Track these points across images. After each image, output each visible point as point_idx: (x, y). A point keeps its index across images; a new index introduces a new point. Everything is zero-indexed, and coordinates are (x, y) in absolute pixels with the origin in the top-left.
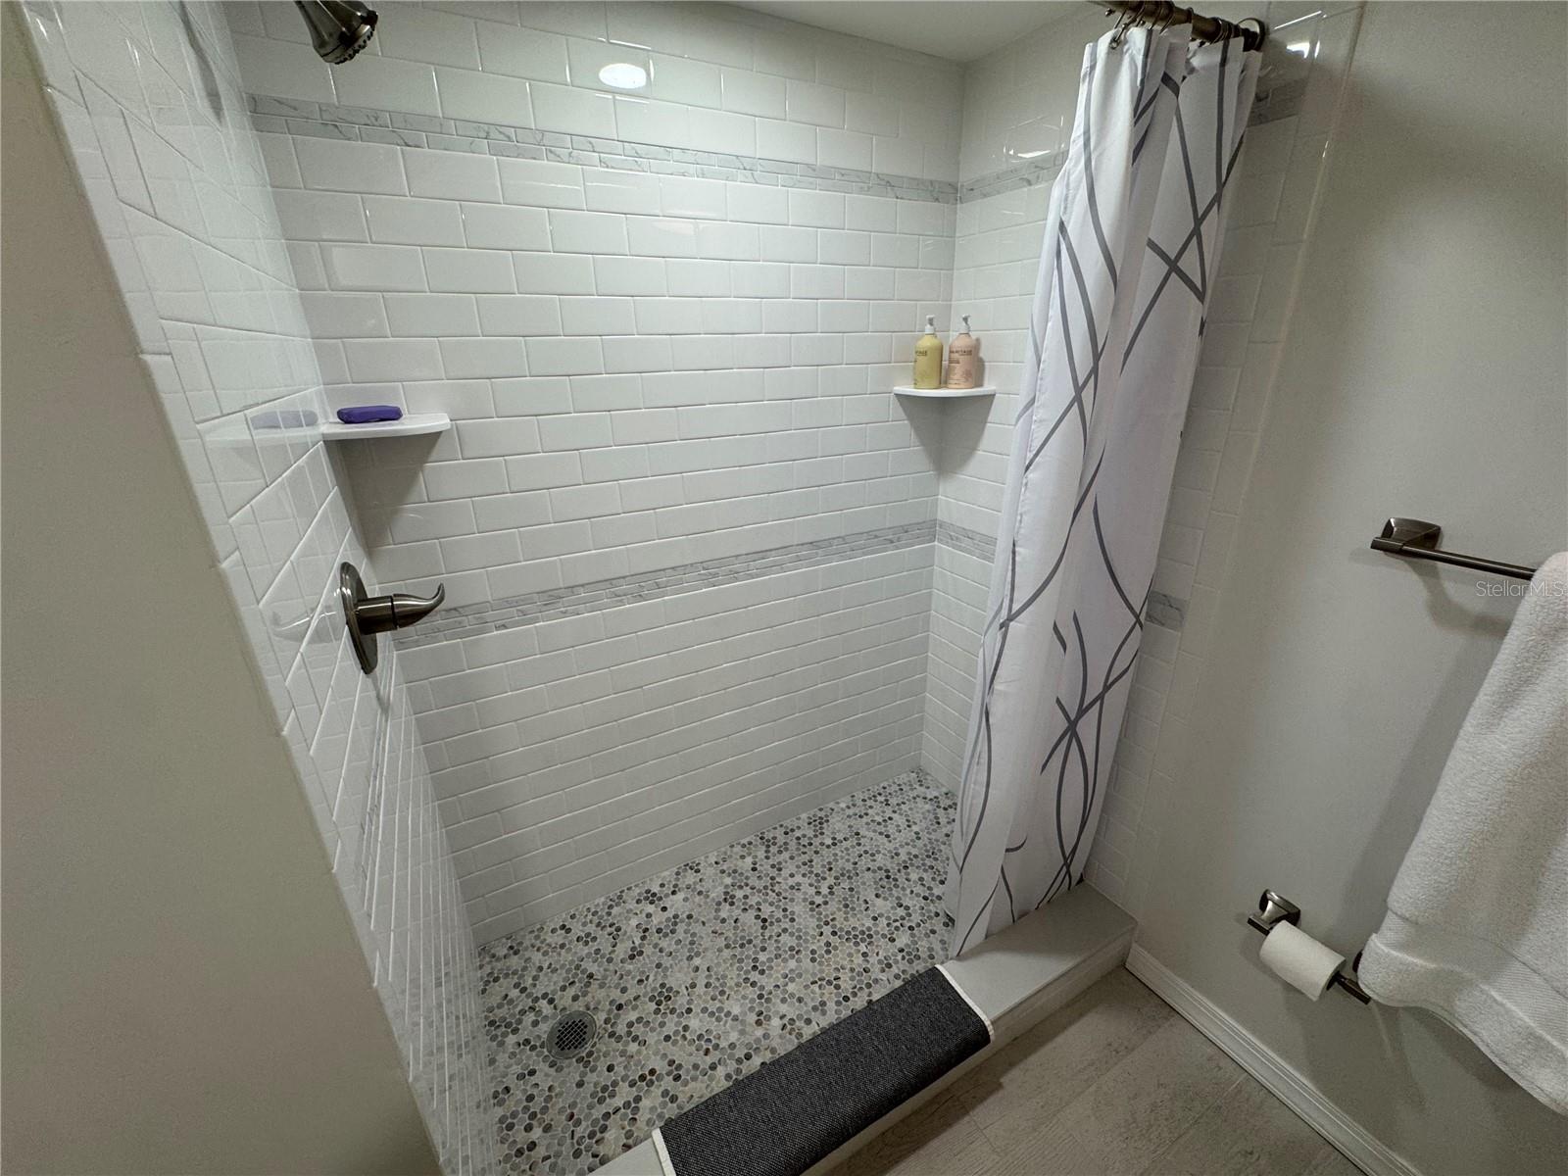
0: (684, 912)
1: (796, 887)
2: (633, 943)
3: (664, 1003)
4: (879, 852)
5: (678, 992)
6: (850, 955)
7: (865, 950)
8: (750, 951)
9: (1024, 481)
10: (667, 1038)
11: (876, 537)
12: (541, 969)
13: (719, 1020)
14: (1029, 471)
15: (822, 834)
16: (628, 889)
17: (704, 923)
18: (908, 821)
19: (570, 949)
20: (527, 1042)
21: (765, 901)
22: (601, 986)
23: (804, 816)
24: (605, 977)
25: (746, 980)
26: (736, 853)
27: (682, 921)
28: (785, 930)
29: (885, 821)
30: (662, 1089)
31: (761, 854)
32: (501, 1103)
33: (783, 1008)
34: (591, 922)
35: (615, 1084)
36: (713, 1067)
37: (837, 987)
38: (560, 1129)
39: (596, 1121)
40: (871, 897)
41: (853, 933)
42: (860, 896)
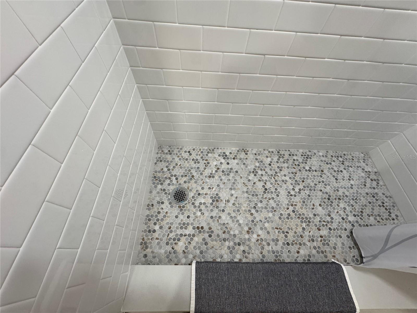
0: (235, 169)
1: (285, 182)
2: (212, 171)
3: (215, 202)
4: (329, 185)
5: (222, 201)
6: (297, 225)
7: (305, 227)
8: (255, 199)
10: (212, 217)
12: (177, 164)
13: (233, 221)
15: (306, 163)
16: (217, 148)
17: (241, 177)
18: (350, 177)
19: (188, 162)
20: (164, 190)
21: (270, 181)
22: (196, 182)
23: (301, 151)
24: (198, 180)
25: (250, 211)
26: (265, 154)
27: (233, 172)
28: (273, 198)
29: (338, 171)
30: (203, 237)
31: (275, 159)
32: (149, 209)
33: (260, 232)
34: (199, 155)
35: (188, 224)
36: (225, 240)
37: (286, 236)
38: (165, 230)
39: (177, 235)
40: (317, 204)
41: (302, 216)
42: (312, 201)
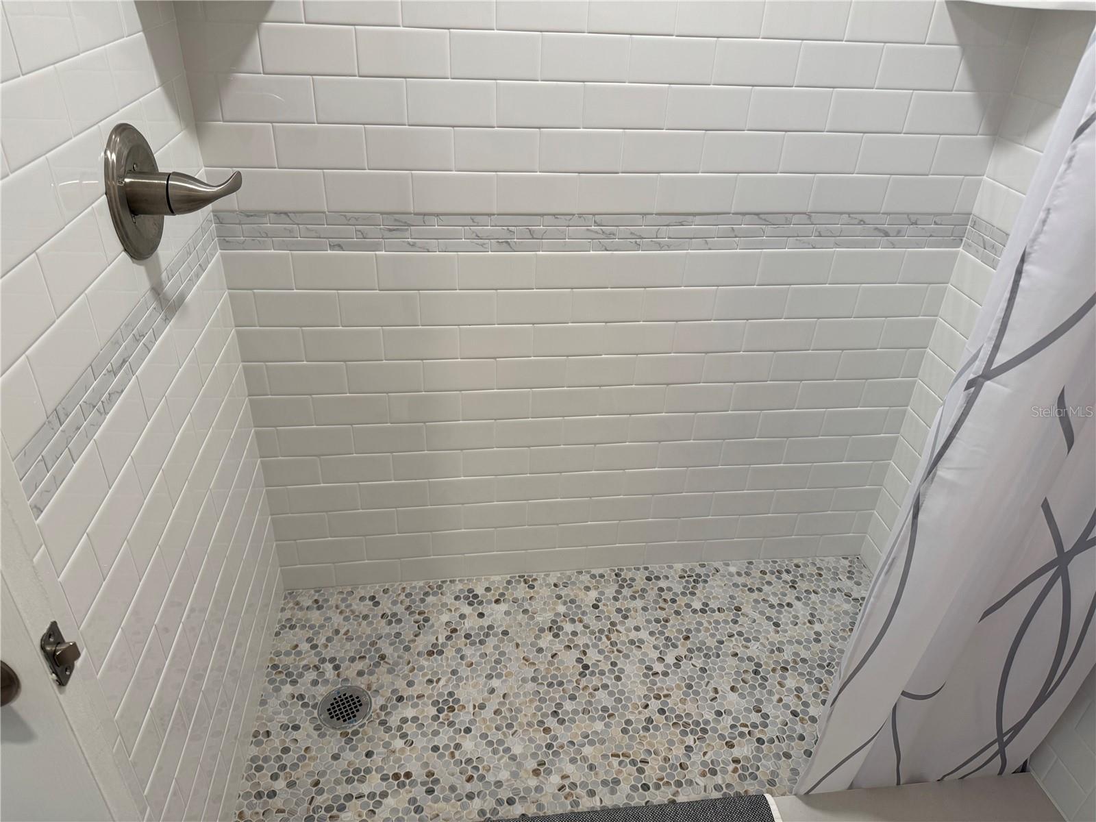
0: (501, 625)
1: (637, 644)
2: (437, 639)
3: (446, 712)
4: (756, 639)
5: (464, 707)
6: (671, 742)
7: (692, 743)
8: (557, 694)
9: (1069, 153)
10: (435, 749)
11: (862, 222)
12: (337, 632)
13: (495, 752)
14: (1082, 136)
15: (693, 594)
16: (451, 581)
17: (517, 645)
18: (812, 615)
19: (371, 623)
20: (301, 697)
21: (595, 646)
22: (390, 671)
23: (678, 566)
24: (396, 664)
25: (541, 723)
26: (582, 582)
27: (495, 635)
28: (605, 686)
29: (781, 605)
30: (411, 795)
31: (610, 591)
32: (258, 744)
33: (569, 769)
34: (402, 602)
35: (368, 771)
36: (470, 796)
37: (641, 771)
38: (302, 791)
39: (336, 798)
40: (724, 687)
41: (684, 720)
42: (712, 682)
